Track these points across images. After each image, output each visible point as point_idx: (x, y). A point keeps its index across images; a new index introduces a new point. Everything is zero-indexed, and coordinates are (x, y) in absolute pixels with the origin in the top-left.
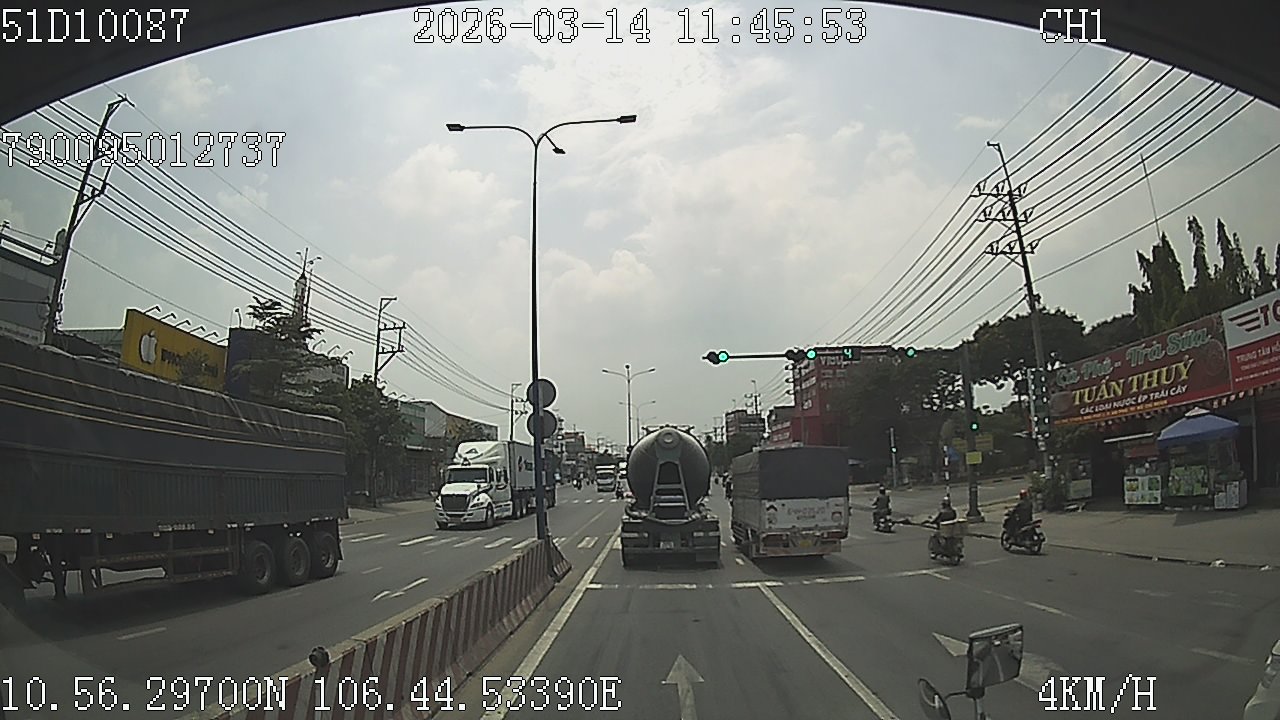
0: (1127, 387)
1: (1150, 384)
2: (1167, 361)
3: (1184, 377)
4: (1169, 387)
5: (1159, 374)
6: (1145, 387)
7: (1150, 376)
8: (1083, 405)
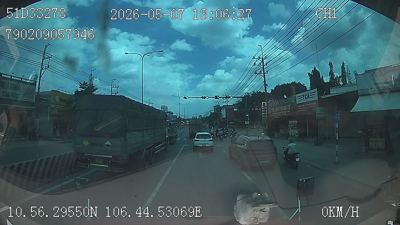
0: (280, 109)
1: (284, 109)
2: (287, 104)
3: (289, 109)
4: (287, 110)
5: (285, 107)
6: (283, 110)
7: (284, 107)
8: (273, 112)
